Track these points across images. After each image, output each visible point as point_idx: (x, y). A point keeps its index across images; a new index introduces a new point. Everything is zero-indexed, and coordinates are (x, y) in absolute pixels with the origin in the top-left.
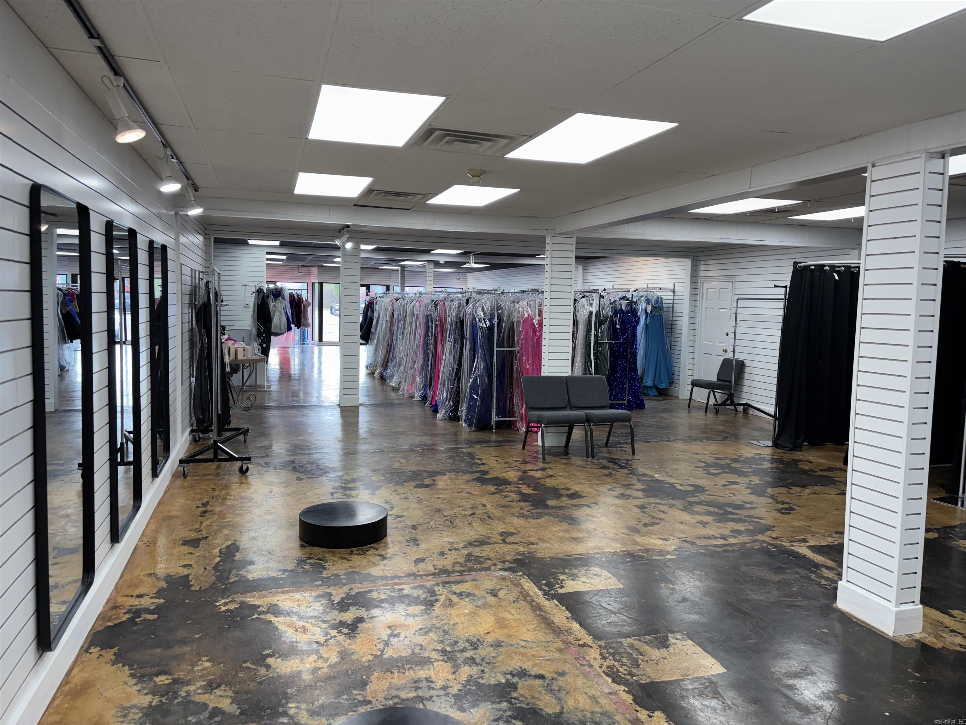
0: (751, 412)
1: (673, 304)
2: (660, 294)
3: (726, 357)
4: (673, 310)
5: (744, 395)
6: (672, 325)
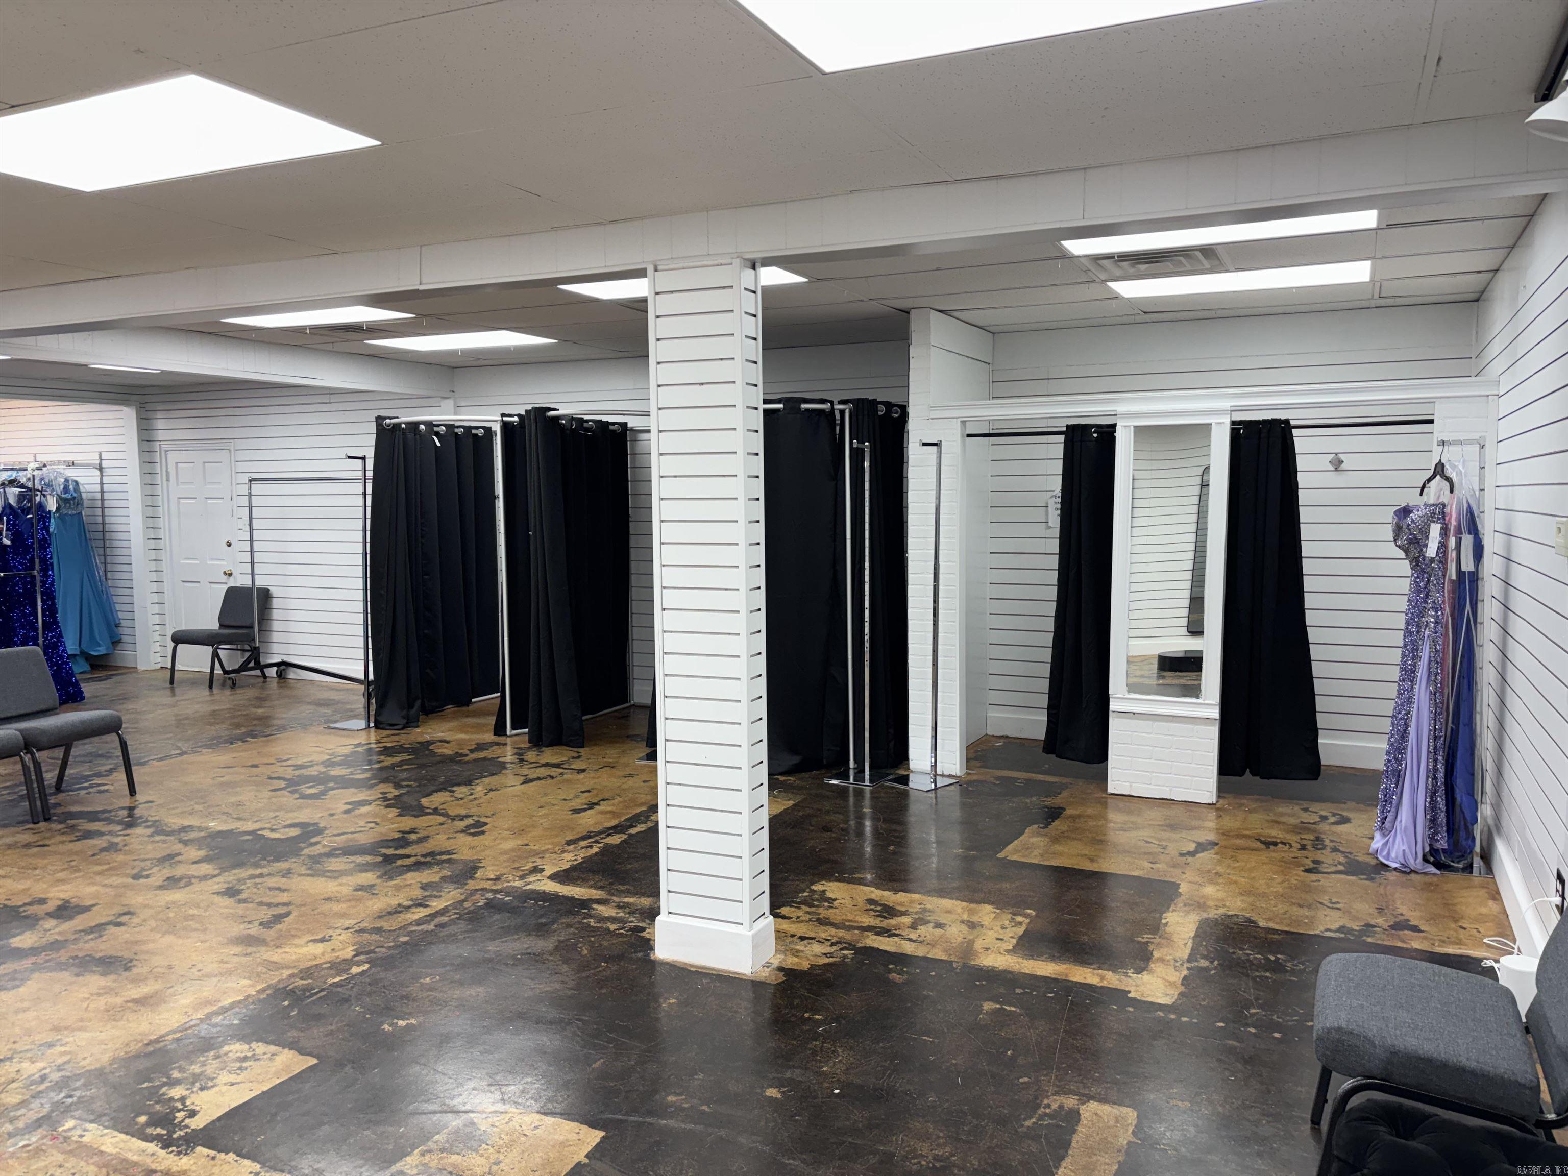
3: (232, 583)
6: (103, 532)
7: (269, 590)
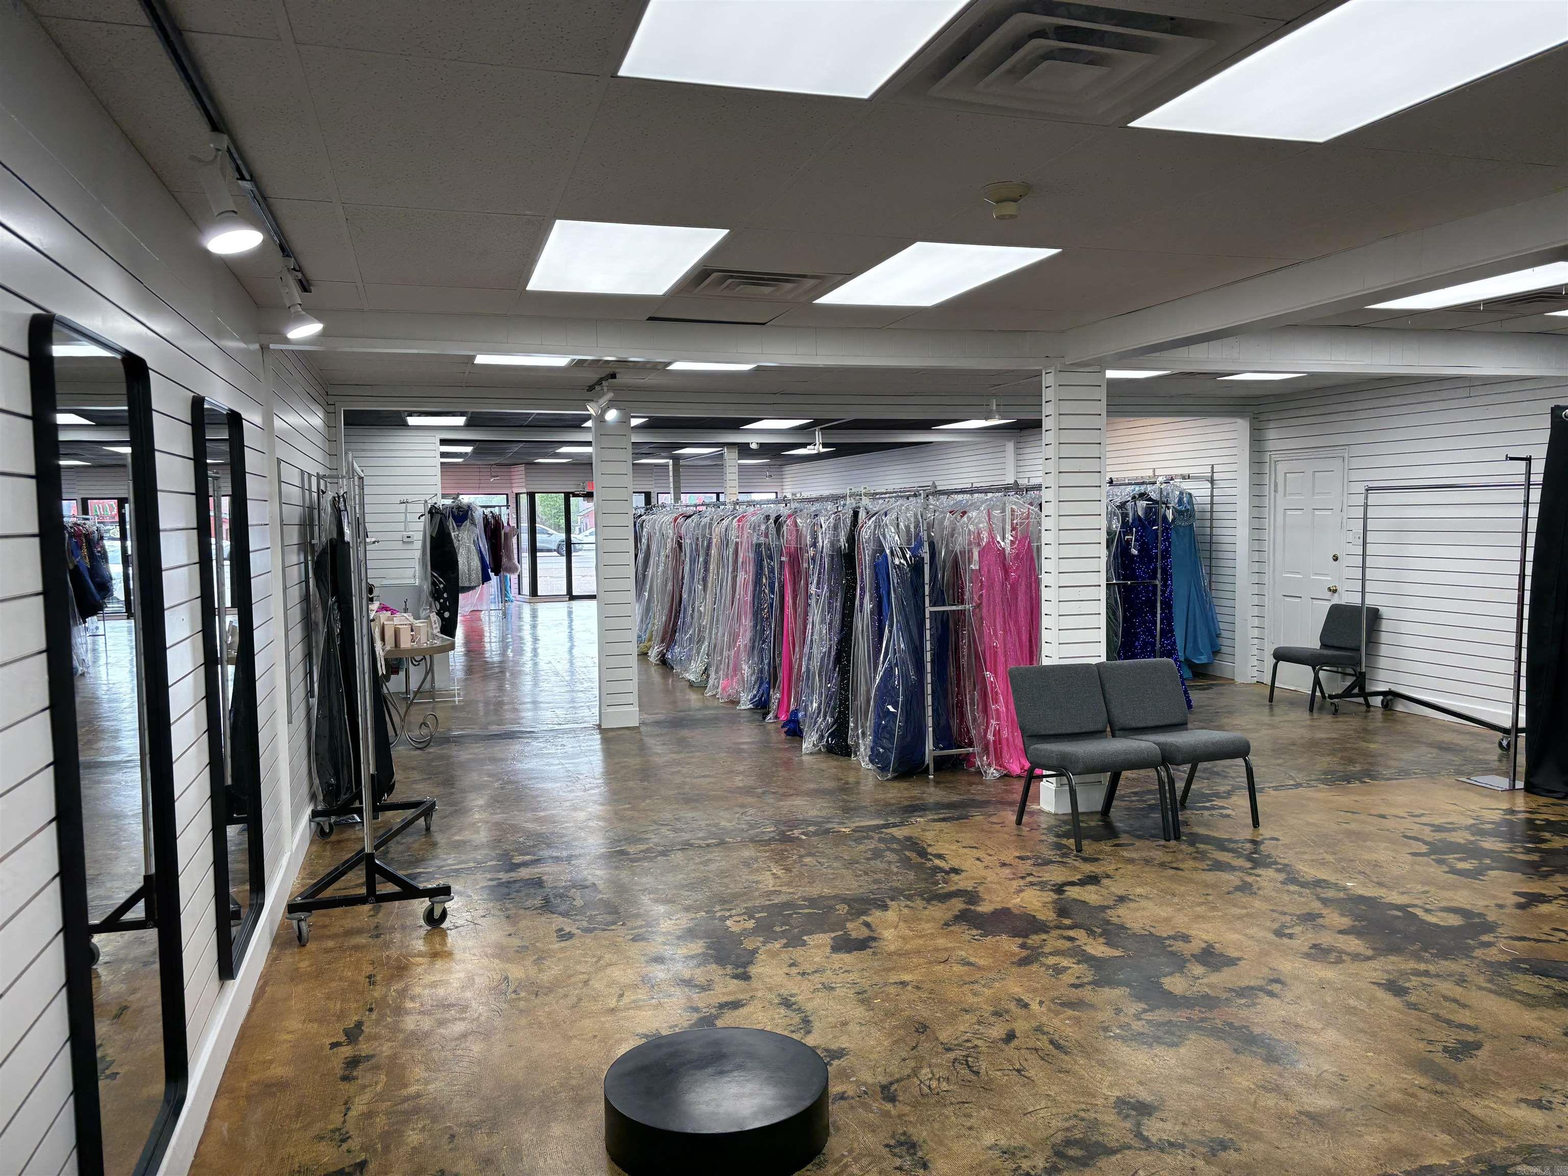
0: (1401, 707)
1: (1212, 504)
2: (1187, 486)
3: (1336, 600)
4: (1212, 515)
5: (1382, 675)
6: (1211, 543)
7: (1378, 610)
